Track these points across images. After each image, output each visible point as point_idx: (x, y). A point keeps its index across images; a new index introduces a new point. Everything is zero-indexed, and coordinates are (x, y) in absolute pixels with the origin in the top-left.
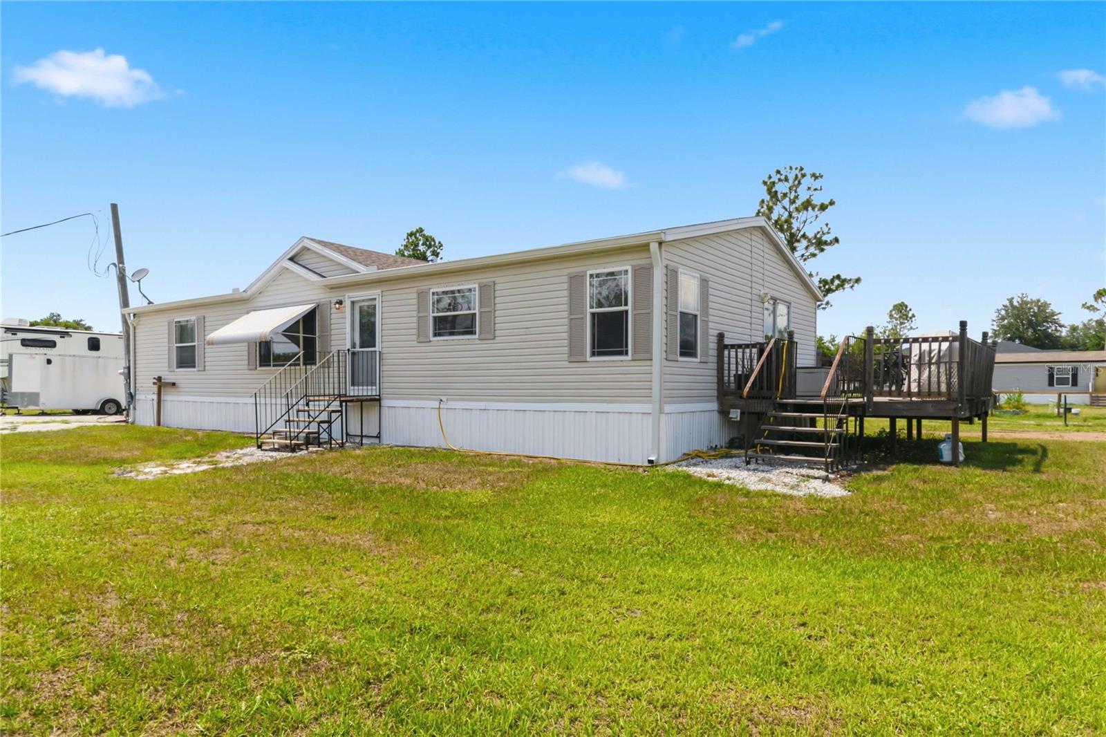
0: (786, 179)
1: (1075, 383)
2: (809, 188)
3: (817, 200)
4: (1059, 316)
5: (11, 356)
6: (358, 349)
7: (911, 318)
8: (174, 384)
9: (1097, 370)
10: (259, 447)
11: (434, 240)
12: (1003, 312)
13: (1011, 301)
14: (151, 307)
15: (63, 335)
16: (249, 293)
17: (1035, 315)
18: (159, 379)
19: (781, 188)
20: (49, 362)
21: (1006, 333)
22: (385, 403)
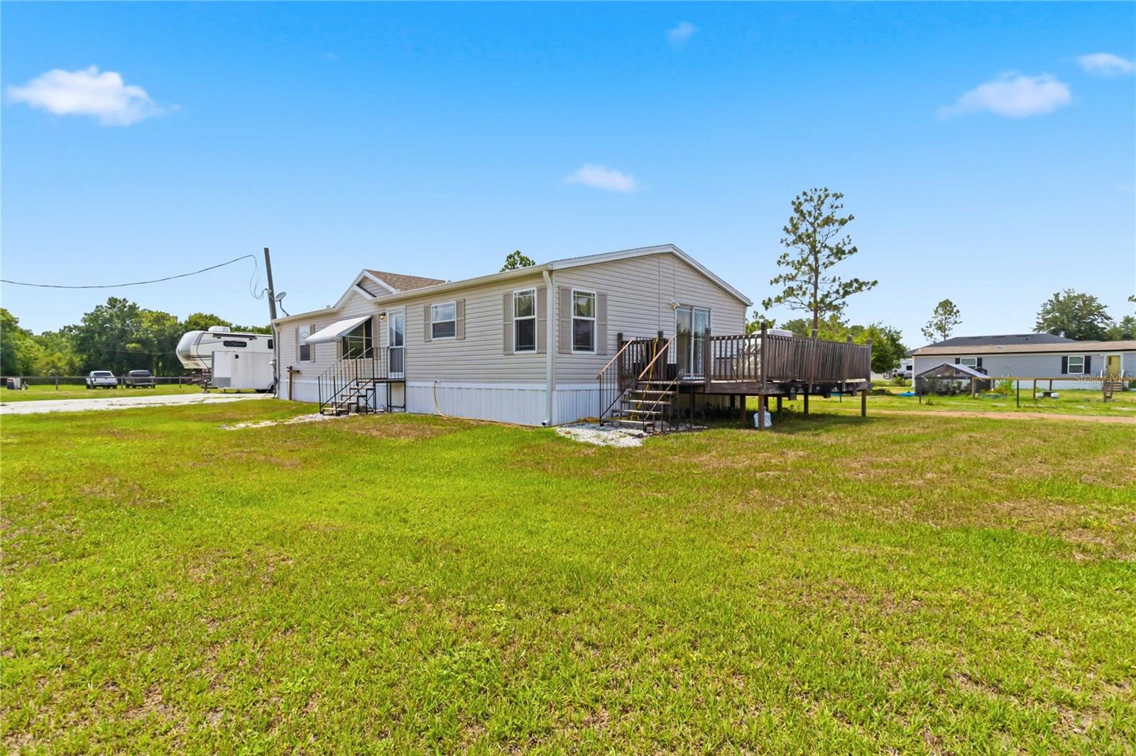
0: (812, 200)
1: (1088, 371)
2: (832, 207)
3: (838, 215)
4: (1105, 309)
5: (213, 353)
6: (395, 347)
7: (955, 314)
8: (298, 372)
9: (1110, 359)
10: (322, 413)
11: (528, 260)
12: (1049, 307)
13: (1057, 296)
14: (288, 319)
15: (252, 338)
16: (336, 308)
17: (1080, 309)
18: (291, 368)
19: (806, 207)
20: (237, 357)
21: (1049, 326)
22: (408, 384)
